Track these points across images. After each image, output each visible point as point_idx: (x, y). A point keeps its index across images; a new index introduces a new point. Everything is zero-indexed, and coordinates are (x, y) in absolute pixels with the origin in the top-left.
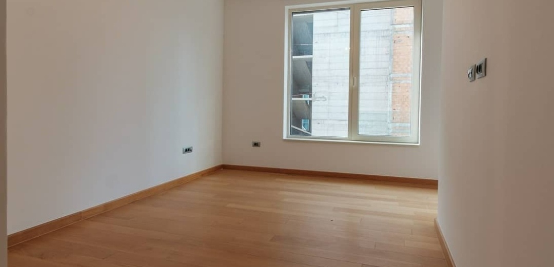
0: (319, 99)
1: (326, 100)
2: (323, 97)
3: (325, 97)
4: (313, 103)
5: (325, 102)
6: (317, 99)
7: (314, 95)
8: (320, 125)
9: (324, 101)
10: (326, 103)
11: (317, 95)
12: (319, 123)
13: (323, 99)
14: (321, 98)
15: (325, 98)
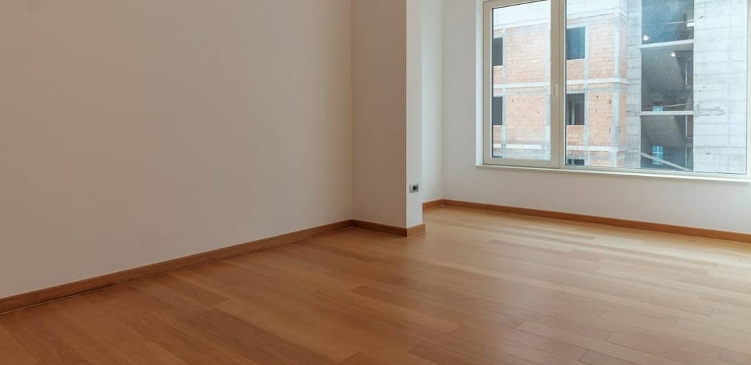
0: (708, 113)
1: (723, 114)
2: (717, 109)
3: (722, 108)
4: (696, 120)
5: (722, 117)
6: (704, 113)
7: (698, 106)
8: (710, 156)
9: (718, 115)
10: (724, 119)
11: (703, 106)
12: (708, 154)
13: (716, 112)
14: (714, 109)
15: (722, 111)
